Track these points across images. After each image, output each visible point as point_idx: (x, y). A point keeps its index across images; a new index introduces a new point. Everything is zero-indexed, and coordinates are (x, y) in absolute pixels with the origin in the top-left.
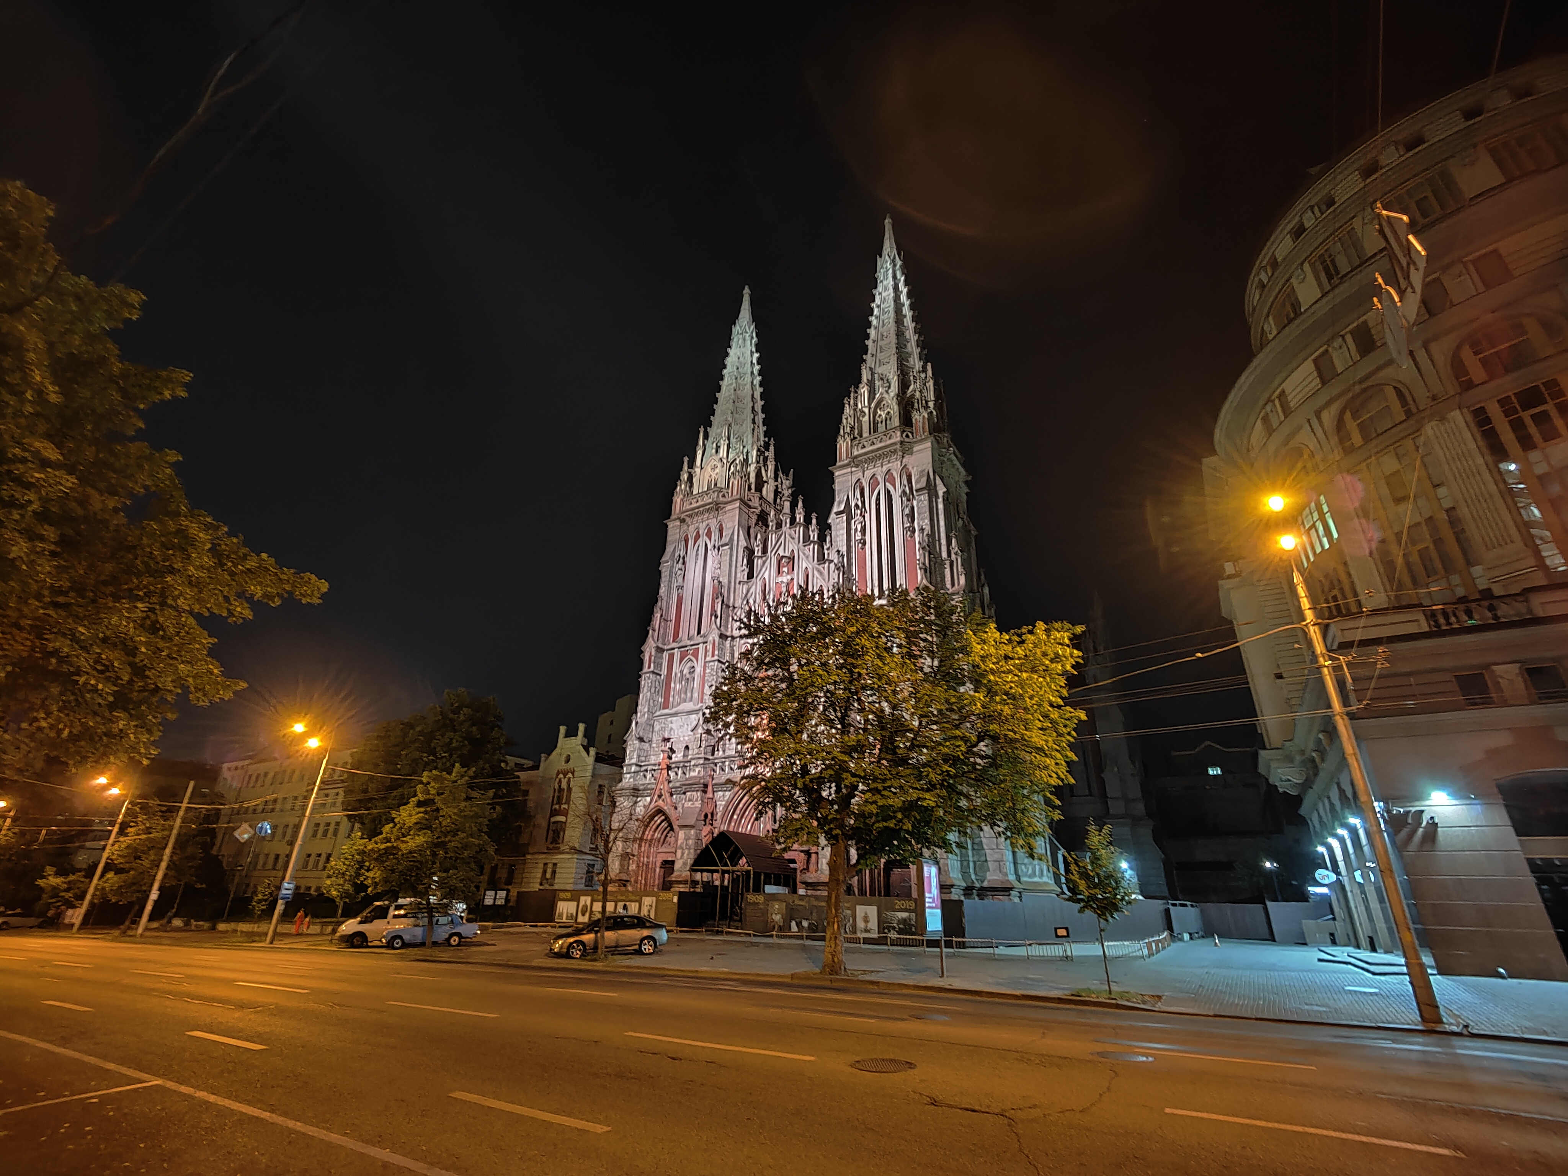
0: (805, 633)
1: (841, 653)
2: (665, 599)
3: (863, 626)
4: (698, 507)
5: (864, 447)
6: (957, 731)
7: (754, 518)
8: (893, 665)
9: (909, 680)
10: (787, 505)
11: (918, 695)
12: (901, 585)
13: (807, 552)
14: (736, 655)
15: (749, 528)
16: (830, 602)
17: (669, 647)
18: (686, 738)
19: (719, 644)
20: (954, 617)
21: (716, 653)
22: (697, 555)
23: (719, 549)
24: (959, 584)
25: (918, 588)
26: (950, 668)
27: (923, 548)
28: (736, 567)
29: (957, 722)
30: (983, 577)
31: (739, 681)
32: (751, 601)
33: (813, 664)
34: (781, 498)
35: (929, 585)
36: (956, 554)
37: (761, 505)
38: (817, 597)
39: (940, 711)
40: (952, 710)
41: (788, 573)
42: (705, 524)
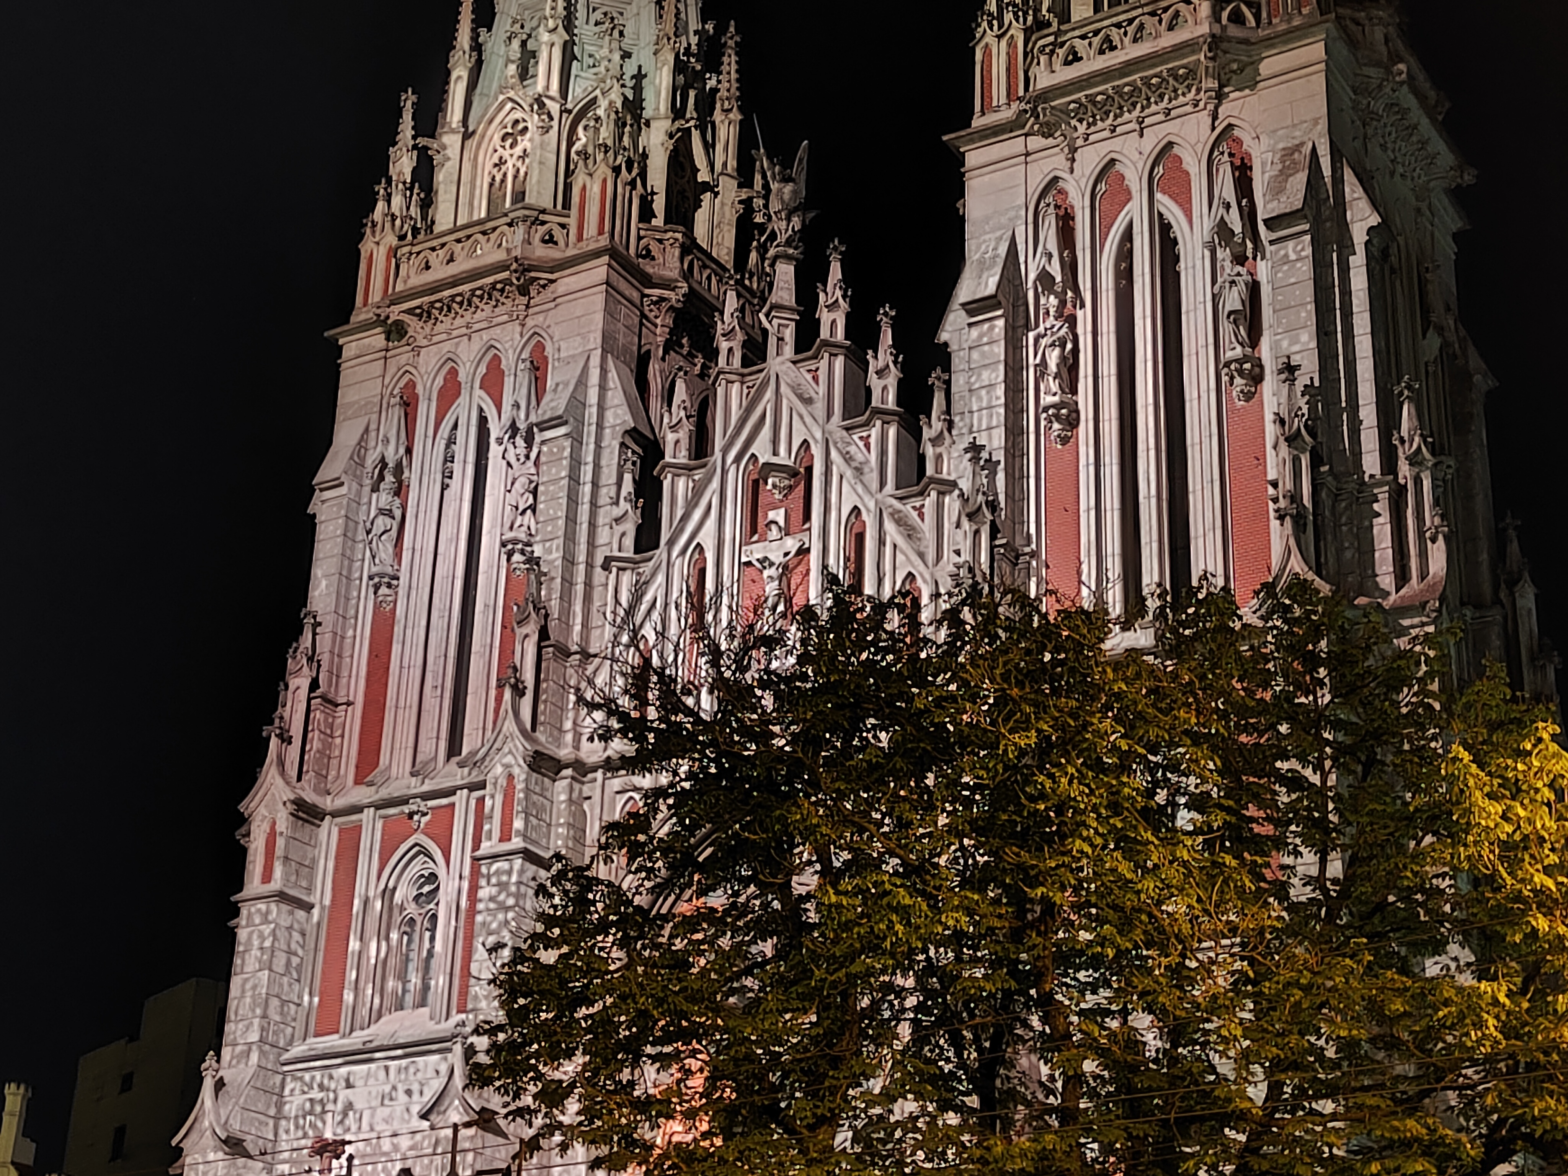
0: (847, 752)
1: (980, 828)
2: (327, 620)
3: (1064, 728)
4: (455, 282)
5: (1074, 58)
6: (1410, 1123)
7: (663, 322)
8: (1173, 874)
9: (1233, 930)
10: (785, 273)
11: (1266, 987)
12: (1204, 577)
13: (857, 450)
14: (593, 831)
15: (643, 360)
16: (943, 633)
17: (340, 802)
18: (405, 1142)
19: (527, 790)
20: (1406, 696)
21: (518, 824)
22: (449, 459)
23: (529, 441)
24: (1423, 575)
25: (1269, 588)
26: (1389, 887)
27: (1292, 440)
28: (594, 505)
29: (1412, 1090)
30: (1514, 547)
31: (603, 927)
32: (649, 633)
33: (877, 865)
34: (763, 250)
35: (1311, 576)
36: (1414, 460)
37: (687, 275)
38: (894, 621)
39: (1348, 1047)
40: (1392, 1044)
41: (787, 531)
42: (478, 342)
